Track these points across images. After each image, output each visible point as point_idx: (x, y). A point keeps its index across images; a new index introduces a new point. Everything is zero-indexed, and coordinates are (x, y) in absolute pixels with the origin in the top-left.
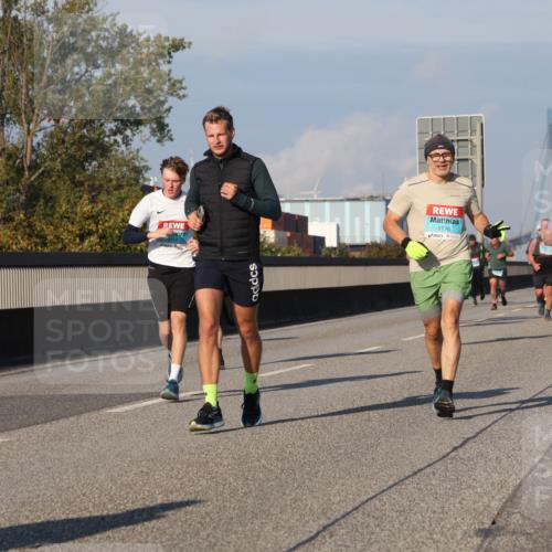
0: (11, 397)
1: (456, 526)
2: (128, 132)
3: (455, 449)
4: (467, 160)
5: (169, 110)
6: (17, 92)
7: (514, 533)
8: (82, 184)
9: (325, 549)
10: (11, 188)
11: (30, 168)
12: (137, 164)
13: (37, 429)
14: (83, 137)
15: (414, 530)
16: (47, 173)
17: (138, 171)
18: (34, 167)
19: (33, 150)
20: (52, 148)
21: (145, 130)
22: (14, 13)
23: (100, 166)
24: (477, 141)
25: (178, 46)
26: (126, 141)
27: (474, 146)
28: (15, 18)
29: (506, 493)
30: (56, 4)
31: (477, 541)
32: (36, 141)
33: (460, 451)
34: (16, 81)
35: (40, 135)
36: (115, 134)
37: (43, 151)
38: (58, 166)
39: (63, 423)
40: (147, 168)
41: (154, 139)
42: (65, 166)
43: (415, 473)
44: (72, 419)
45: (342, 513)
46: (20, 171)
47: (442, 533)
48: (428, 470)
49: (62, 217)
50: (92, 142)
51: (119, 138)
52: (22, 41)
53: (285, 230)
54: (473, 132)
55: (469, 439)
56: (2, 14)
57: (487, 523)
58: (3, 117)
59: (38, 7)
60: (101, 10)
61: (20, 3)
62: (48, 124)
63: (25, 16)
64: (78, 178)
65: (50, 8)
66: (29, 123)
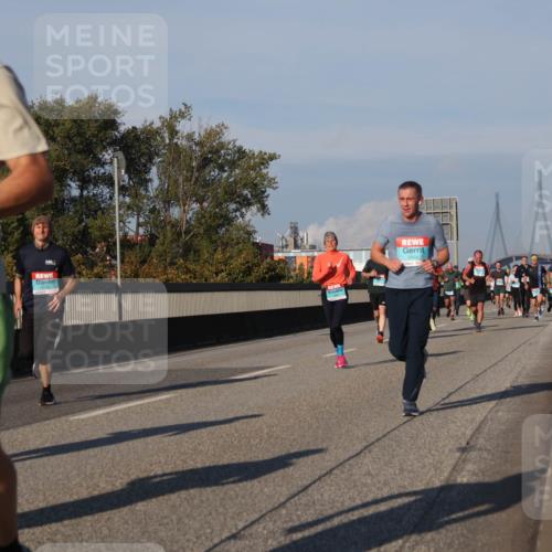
0: (176, 370)
1: (444, 446)
2: (244, 210)
4: (447, 224)
5: (267, 197)
6: (178, 187)
7: (480, 449)
9: (366, 461)
10: (174, 245)
11: (184, 232)
12: (249, 229)
14: (216, 213)
15: (420, 448)
16: (195, 236)
17: (250, 234)
18: (187, 232)
19: (187, 221)
20: (198, 220)
21: (254, 209)
22: (175, 141)
23: (227, 230)
24: (453, 213)
25: (273, 157)
26: (242, 216)
27: (451, 216)
28: (176, 144)
29: (475, 426)
30: (200, 134)
31: (458, 454)
32: (190, 215)
34: (176, 181)
35: (191, 213)
36: (236, 211)
37: (193, 222)
38: (202, 231)
40: (255, 232)
41: (259, 214)
42: (205, 231)
45: (376, 438)
46: (179, 234)
47: (437, 450)
50: (222, 216)
51: (238, 214)
52: (180, 157)
54: (451, 207)
56: (167, 141)
57: (464, 444)
58: (169, 202)
59: (190, 137)
60: (227, 137)
61: (179, 134)
62: (195, 206)
63: (182, 142)
64: (214, 238)
65: (196, 136)
66: (184, 205)
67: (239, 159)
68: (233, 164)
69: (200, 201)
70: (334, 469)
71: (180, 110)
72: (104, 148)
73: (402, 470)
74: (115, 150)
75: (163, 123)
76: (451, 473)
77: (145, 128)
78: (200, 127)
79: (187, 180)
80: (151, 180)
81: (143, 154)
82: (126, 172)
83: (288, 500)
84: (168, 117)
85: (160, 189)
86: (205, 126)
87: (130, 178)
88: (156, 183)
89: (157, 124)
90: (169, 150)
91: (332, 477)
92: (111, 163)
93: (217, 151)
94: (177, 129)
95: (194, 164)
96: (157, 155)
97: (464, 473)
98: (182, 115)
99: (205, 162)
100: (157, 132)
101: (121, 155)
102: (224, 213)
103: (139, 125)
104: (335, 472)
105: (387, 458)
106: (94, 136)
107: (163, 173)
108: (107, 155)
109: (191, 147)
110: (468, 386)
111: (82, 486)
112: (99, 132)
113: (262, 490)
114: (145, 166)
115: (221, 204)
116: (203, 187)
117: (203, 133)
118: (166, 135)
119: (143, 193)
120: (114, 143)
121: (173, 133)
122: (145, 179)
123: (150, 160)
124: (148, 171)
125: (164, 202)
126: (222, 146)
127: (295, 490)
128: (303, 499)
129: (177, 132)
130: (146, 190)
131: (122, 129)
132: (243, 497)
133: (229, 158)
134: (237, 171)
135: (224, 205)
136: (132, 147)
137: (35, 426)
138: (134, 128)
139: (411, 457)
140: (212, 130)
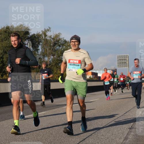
1: (125, 127)
3: (124, 114)
4: (126, 63)
6: (47, 51)
7: (135, 128)
8: (58, 68)
9: (102, 132)
11: (49, 65)
13: (51, 110)
14: (58, 59)
16: (52, 66)
18: (50, 65)
19: (50, 61)
20: (53, 61)
22: (46, 38)
24: (127, 59)
27: (127, 60)
28: (46, 39)
30: (53, 36)
31: (129, 130)
32: (51, 60)
33: (125, 114)
34: (46, 50)
37: (51, 62)
38: (54, 64)
39: (56, 109)
42: (55, 64)
43: (118, 118)
44: (57, 109)
46: (47, 65)
47: (122, 128)
48: (120, 117)
49: (55, 73)
50: (60, 60)
52: (47, 43)
53: (94, 75)
54: (127, 58)
55: (127, 112)
56: (44, 38)
57: (130, 127)
58: (44, 56)
59: (50, 37)
60: (61, 37)
61: (47, 36)
62: (52, 57)
63: (48, 38)
64: (57, 66)
65: (52, 37)
66: (49, 57)
67: (65, 43)
68: (63, 45)
69: (54, 55)
70: (92, 134)
71: (48, 29)
72: (25, 40)
73: (112, 134)
74: (29, 41)
75: (43, 33)
76: (127, 135)
77: (38, 34)
78: (54, 34)
79: (50, 49)
80: (39, 49)
81: (37, 42)
82: (32, 47)
83: (80, 143)
84: (44, 31)
85: (42, 52)
86: (55, 34)
87: (33, 49)
88: (40, 50)
89: (41, 33)
90: (44, 41)
91: (92, 136)
92: (27, 44)
93: (58, 41)
94: (47, 34)
95: (52, 45)
96: (41, 42)
97: (131, 135)
98: (48, 30)
99: (55, 44)
100: (41, 35)
101: (30, 42)
102: (60, 59)
103: (36, 33)
104: (93, 135)
105: (108, 131)
106: (22, 36)
107: (43, 47)
108: (26, 42)
109: (51, 40)
110: (131, 110)
111: (19, 138)
112: (24, 35)
113: (72, 140)
114: (37, 45)
115: (59, 57)
116: (54, 51)
117: (54, 36)
118: (43, 36)
119: (37, 53)
120: (28, 38)
121: (46, 35)
122: (37, 49)
123: (39, 44)
124: (38, 47)
125: (43, 56)
126: (60, 39)
127: (81, 140)
128: (84, 142)
129: (47, 35)
130: (38, 52)
131: (31, 34)
132: (66, 142)
133: (62, 43)
134: (64, 47)
135: (60, 57)
136: (34, 40)
137: (6, 121)
138: (34, 34)
139: (115, 130)
140: (57, 35)
